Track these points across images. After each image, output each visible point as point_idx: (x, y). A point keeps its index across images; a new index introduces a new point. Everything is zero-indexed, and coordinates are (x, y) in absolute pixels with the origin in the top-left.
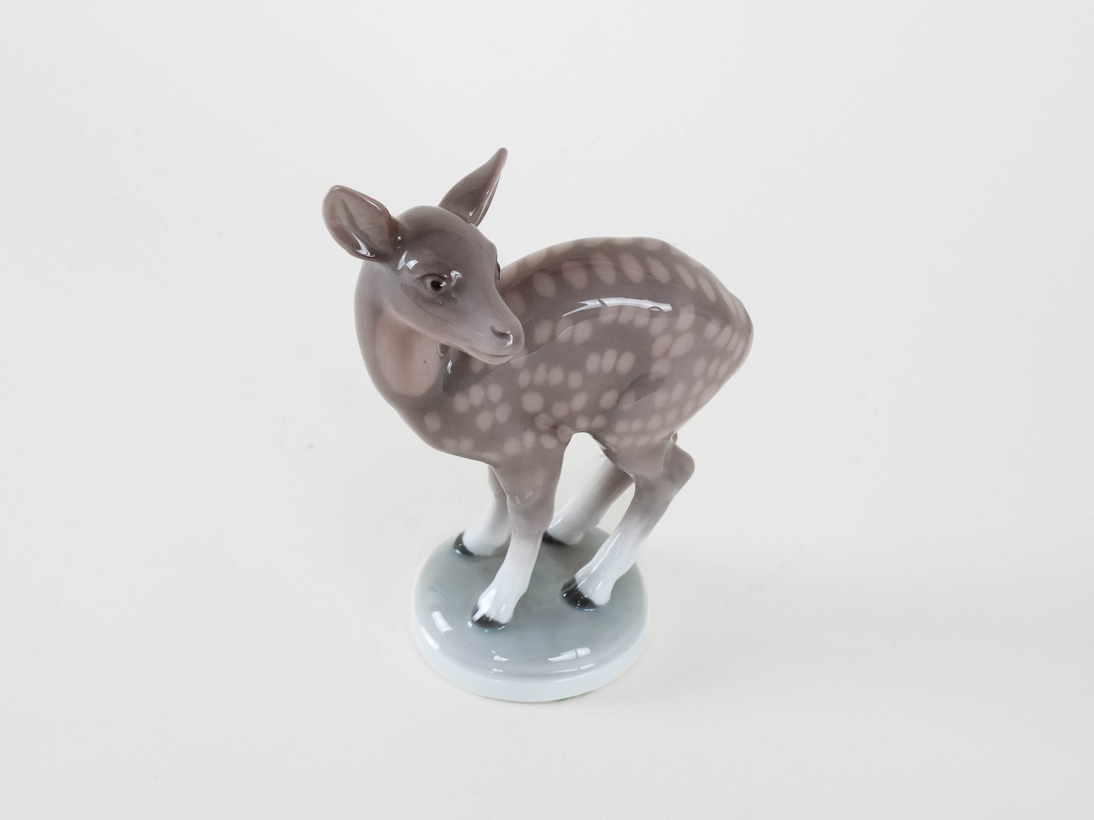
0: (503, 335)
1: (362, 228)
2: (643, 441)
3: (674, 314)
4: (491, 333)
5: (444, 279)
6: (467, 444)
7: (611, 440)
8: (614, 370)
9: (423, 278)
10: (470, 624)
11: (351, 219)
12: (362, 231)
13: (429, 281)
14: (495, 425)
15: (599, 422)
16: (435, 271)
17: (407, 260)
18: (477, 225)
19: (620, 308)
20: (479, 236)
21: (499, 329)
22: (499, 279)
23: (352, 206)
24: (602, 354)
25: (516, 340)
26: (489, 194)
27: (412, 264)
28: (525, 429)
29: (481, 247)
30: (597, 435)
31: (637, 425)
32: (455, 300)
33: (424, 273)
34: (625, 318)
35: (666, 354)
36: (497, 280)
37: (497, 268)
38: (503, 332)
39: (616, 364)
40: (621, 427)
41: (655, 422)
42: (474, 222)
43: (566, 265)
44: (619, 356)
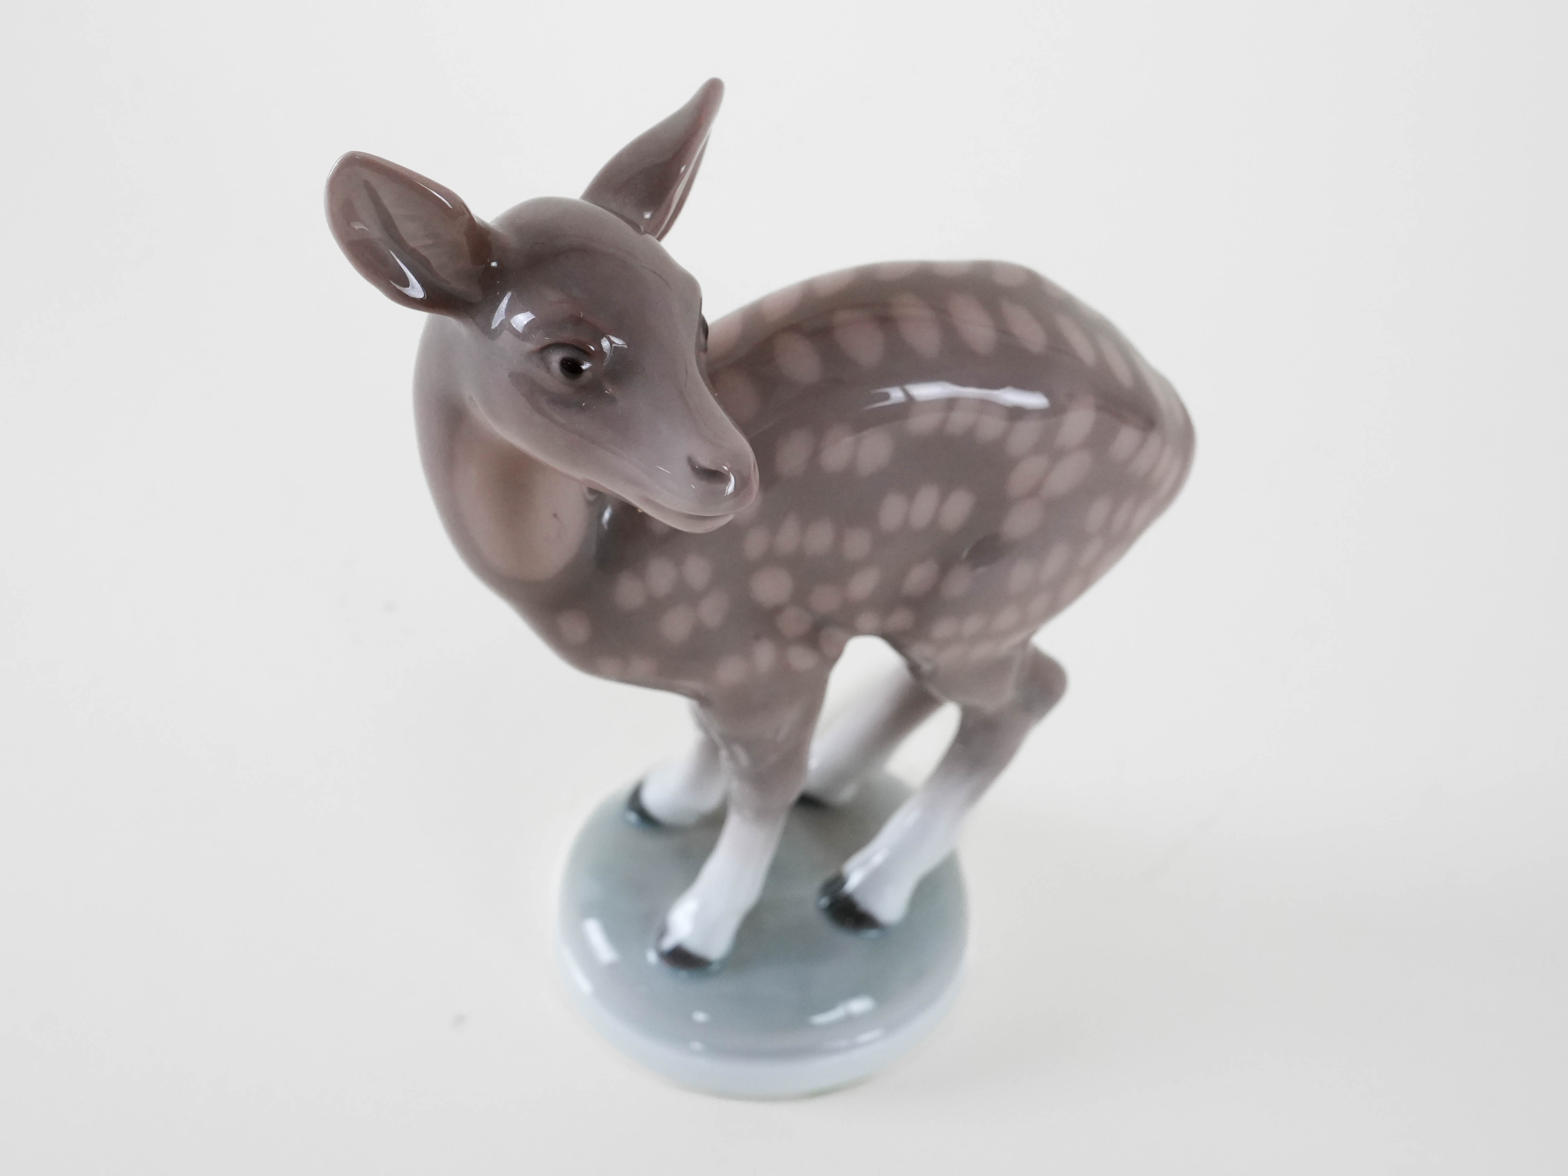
0: (713, 476)
1: (412, 244)
2: (982, 651)
3: (1055, 411)
4: (687, 469)
5: (588, 355)
6: (642, 665)
7: (921, 651)
8: (934, 523)
9: (544, 350)
10: (652, 957)
11: (388, 225)
12: (414, 250)
13: (555, 359)
14: (699, 631)
15: (901, 619)
16: (567, 335)
17: (511, 311)
18: (660, 238)
19: (950, 404)
20: (664, 261)
21: (705, 461)
22: (705, 350)
23: (388, 196)
24: (911, 496)
25: (743, 484)
26: (686, 171)
27: (522, 320)
28: (757, 637)
29: (668, 284)
30: (896, 641)
31: (973, 624)
32: (612, 399)
33: (547, 340)
34: (959, 421)
35: (1034, 492)
36: (702, 354)
37: (701, 330)
38: (713, 468)
39: (937, 513)
40: (943, 628)
41: (1007, 617)
42: (653, 233)
43: (842, 316)
44: (944, 497)
